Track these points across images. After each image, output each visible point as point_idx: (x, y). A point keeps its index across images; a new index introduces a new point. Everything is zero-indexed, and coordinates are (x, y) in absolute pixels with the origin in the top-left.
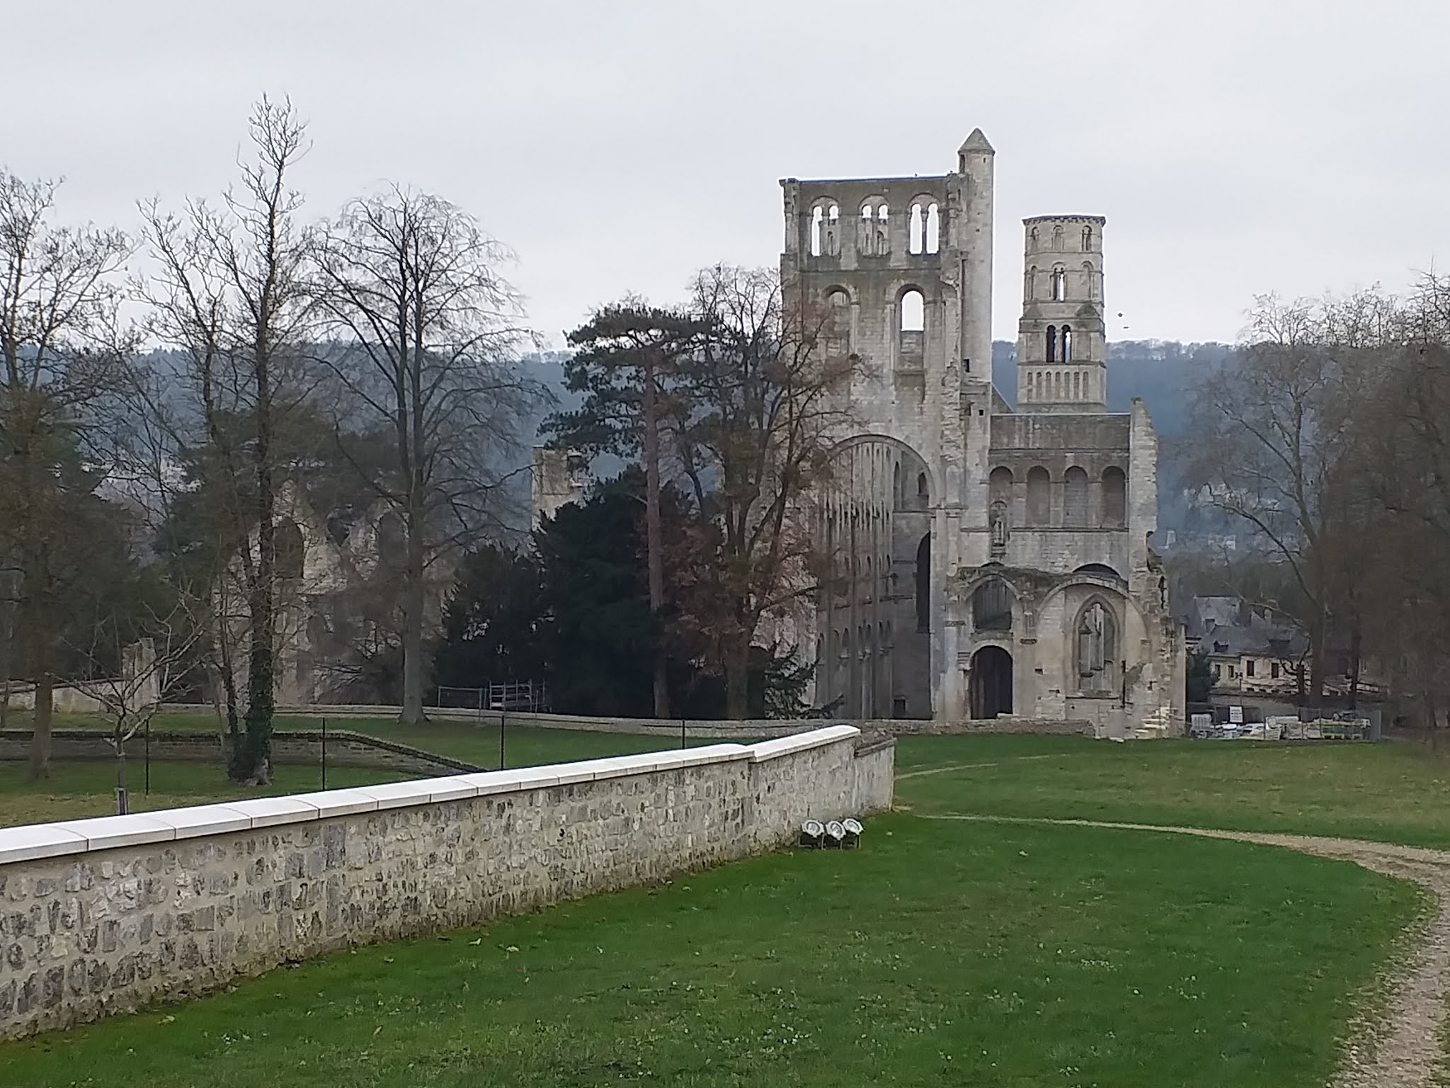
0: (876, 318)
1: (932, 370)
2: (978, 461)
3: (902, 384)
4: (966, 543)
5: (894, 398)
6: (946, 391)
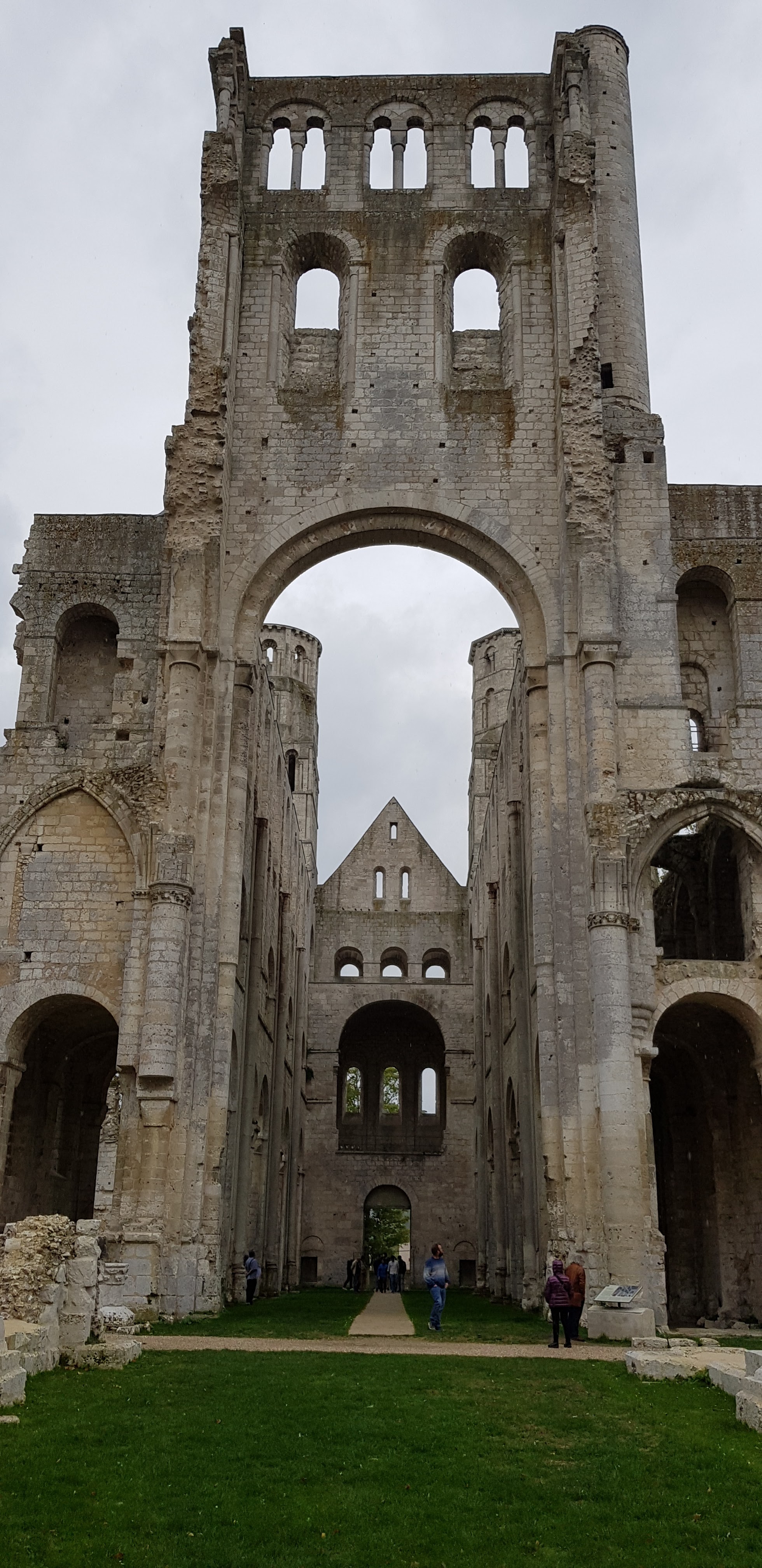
0: (402, 289)
1: (529, 383)
2: (646, 553)
3: (460, 408)
4: (631, 733)
5: (442, 436)
6: (573, 397)
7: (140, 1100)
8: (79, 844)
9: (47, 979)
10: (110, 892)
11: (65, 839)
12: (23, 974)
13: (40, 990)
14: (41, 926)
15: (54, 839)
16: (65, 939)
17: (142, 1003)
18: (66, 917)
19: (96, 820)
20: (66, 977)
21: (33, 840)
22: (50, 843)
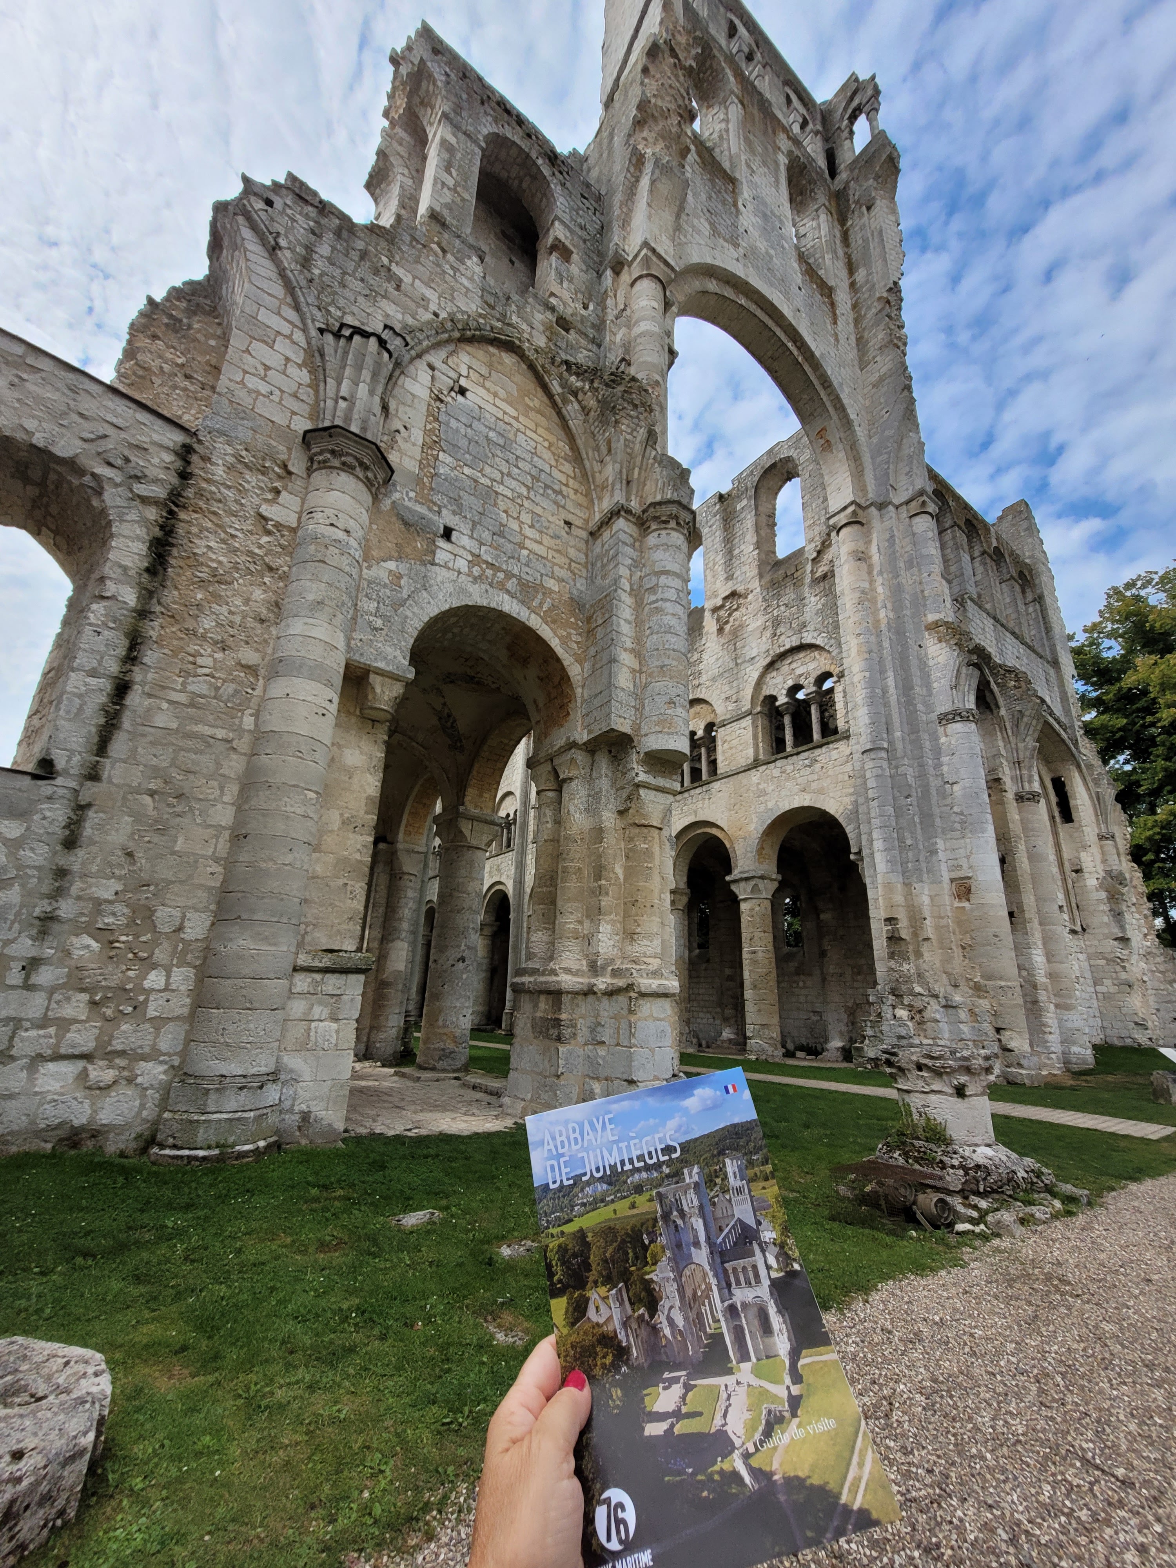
7: (638, 786)
8: (516, 419)
9: (476, 580)
10: (556, 503)
11: (498, 402)
12: (441, 556)
13: (462, 591)
14: (468, 500)
15: (481, 391)
16: (501, 534)
17: (638, 654)
18: (502, 505)
19: (536, 403)
20: (502, 587)
21: (454, 376)
22: (477, 396)
